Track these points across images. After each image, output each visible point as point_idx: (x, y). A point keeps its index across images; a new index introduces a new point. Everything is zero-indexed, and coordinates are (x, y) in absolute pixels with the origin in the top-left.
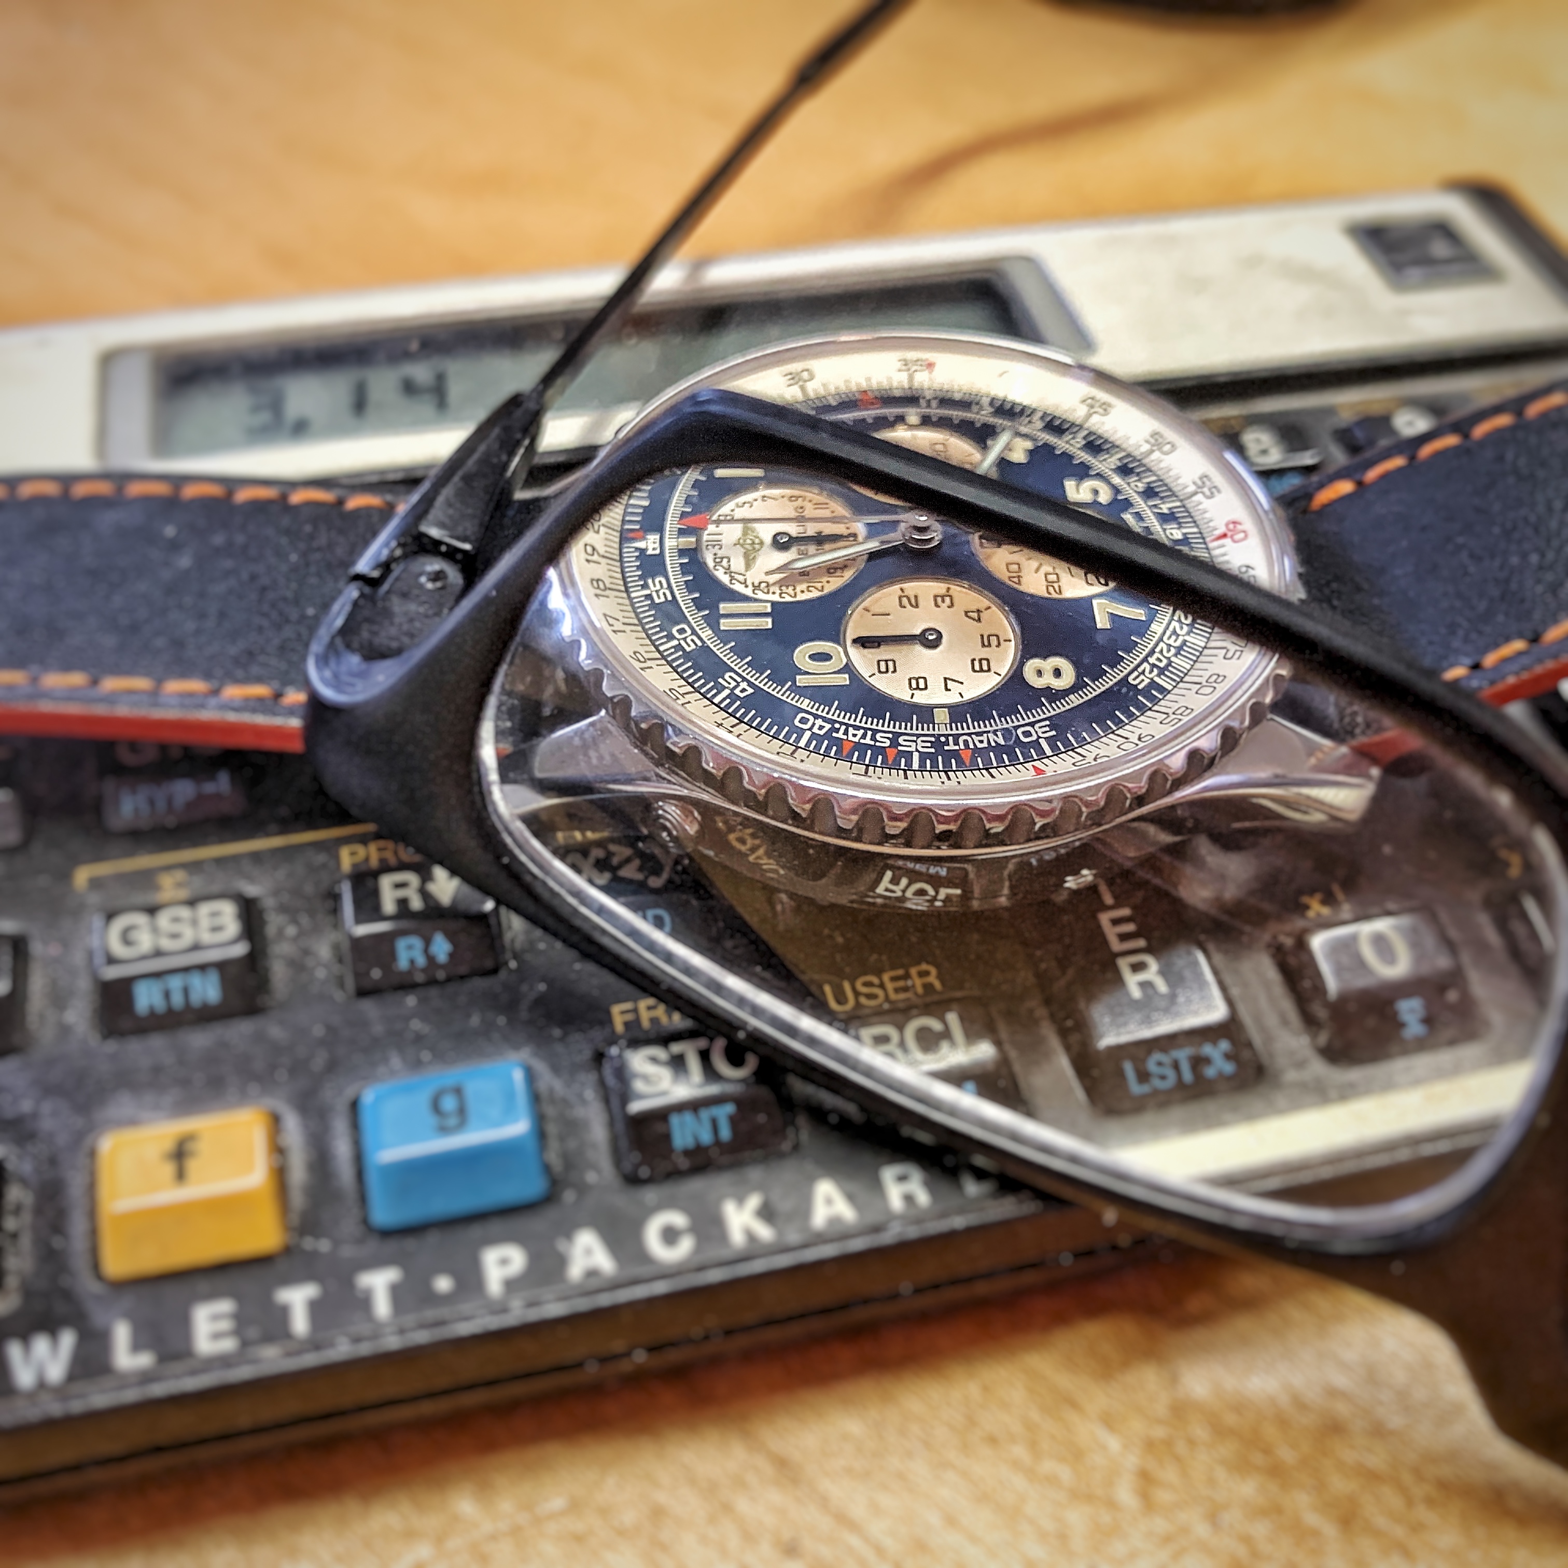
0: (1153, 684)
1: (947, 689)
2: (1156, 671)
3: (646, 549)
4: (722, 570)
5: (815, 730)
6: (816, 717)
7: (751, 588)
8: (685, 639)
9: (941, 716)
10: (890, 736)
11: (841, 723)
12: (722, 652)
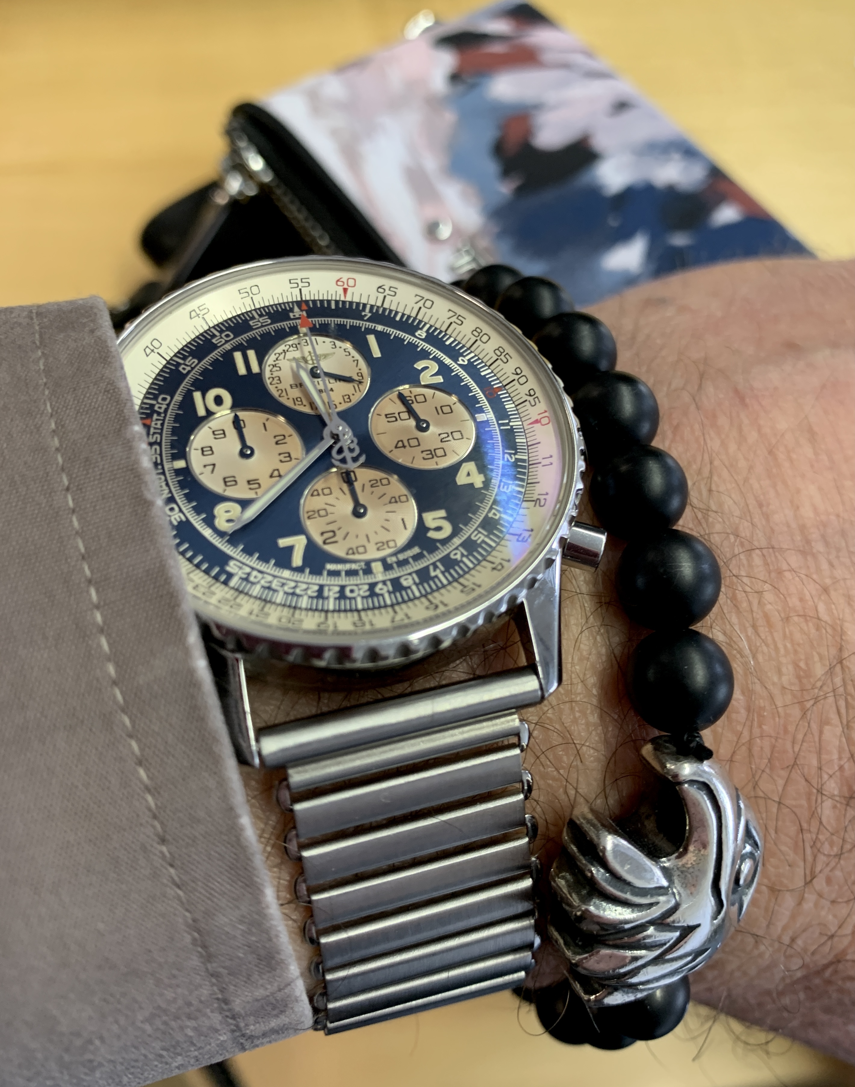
0: (230, 576)
1: (205, 466)
2: (244, 576)
3: (293, 312)
4: (286, 349)
5: (157, 406)
6: (168, 405)
7: (274, 363)
8: (221, 338)
9: (180, 464)
10: (159, 441)
11: (165, 417)
12: (214, 355)
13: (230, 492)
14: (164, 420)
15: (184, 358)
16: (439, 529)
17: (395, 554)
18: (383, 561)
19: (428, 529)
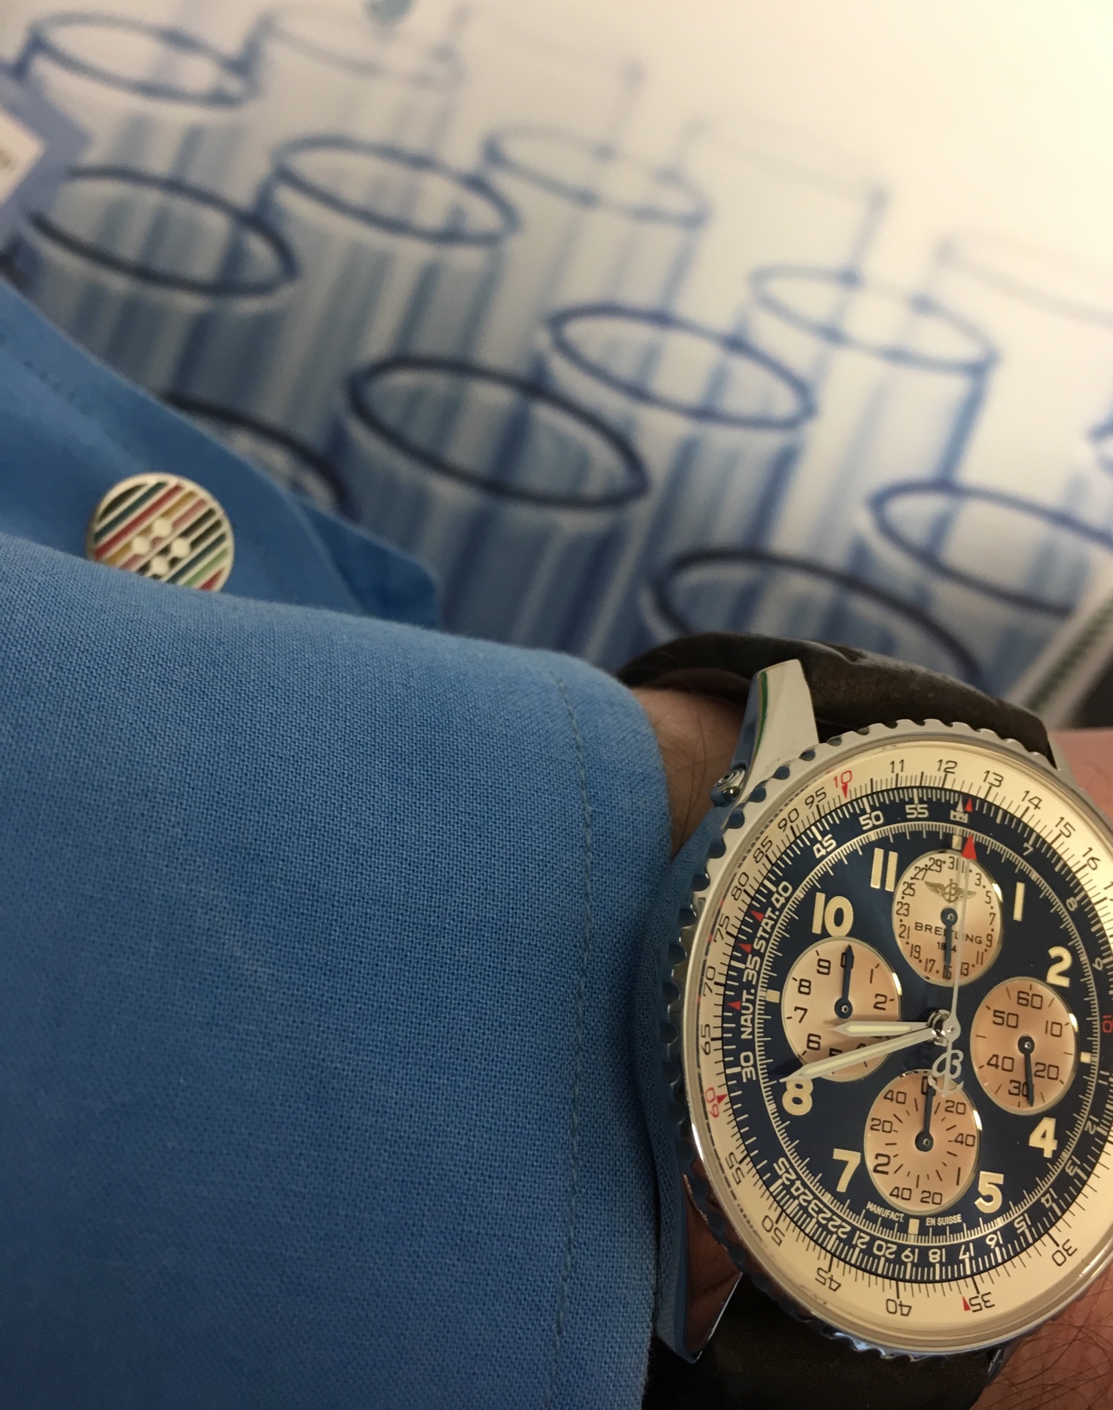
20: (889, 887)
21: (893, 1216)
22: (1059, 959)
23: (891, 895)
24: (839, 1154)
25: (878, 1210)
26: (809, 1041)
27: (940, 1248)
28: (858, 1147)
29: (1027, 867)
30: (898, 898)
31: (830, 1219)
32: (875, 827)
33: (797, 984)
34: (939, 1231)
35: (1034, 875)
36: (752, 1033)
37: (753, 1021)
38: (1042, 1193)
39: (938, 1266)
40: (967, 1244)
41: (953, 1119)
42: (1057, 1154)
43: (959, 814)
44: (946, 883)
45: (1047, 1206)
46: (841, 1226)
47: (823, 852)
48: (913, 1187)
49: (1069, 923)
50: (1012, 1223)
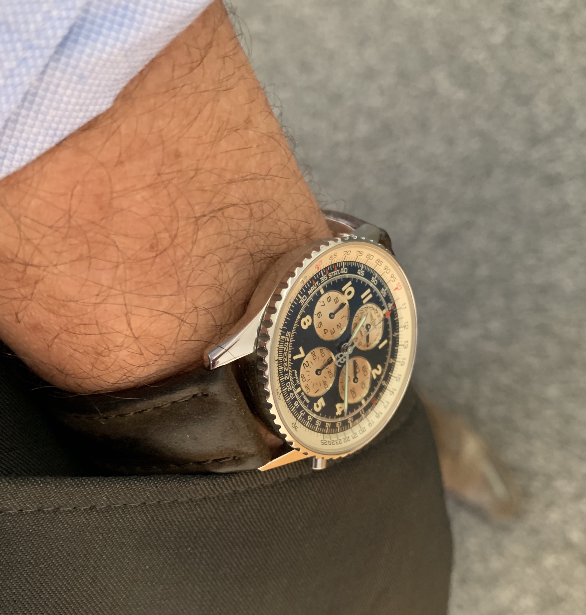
13: (315, 317)
14: (338, 275)
15: (363, 269)
16: (318, 406)
17: (305, 394)
18: (302, 391)
19: (317, 402)
20: (364, 301)
21: (297, 380)
22: (378, 369)
23: (362, 304)
24: (301, 349)
25: (296, 375)
26: (319, 313)
27: (299, 404)
28: (306, 353)
29: (391, 339)
30: (363, 307)
31: (286, 362)
32: (373, 283)
33: (328, 296)
34: (302, 399)
35: (391, 343)
36: (311, 293)
37: (314, 291)
38: (329, 421)
39: (295, 407)
40: (305, 411)
41: (327, 375)
42: (339, 416)
43: (390, 305)
44: (374, 318)
45: (326, 427)
46: (286, 367)
47: (359, 273)
48: (307, 380)
49: (387, 364)
50: (317, 420)
